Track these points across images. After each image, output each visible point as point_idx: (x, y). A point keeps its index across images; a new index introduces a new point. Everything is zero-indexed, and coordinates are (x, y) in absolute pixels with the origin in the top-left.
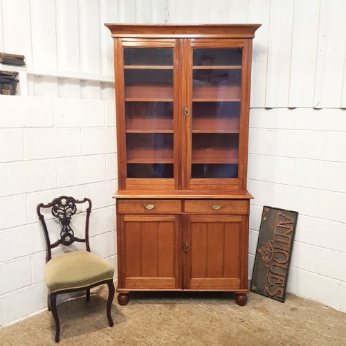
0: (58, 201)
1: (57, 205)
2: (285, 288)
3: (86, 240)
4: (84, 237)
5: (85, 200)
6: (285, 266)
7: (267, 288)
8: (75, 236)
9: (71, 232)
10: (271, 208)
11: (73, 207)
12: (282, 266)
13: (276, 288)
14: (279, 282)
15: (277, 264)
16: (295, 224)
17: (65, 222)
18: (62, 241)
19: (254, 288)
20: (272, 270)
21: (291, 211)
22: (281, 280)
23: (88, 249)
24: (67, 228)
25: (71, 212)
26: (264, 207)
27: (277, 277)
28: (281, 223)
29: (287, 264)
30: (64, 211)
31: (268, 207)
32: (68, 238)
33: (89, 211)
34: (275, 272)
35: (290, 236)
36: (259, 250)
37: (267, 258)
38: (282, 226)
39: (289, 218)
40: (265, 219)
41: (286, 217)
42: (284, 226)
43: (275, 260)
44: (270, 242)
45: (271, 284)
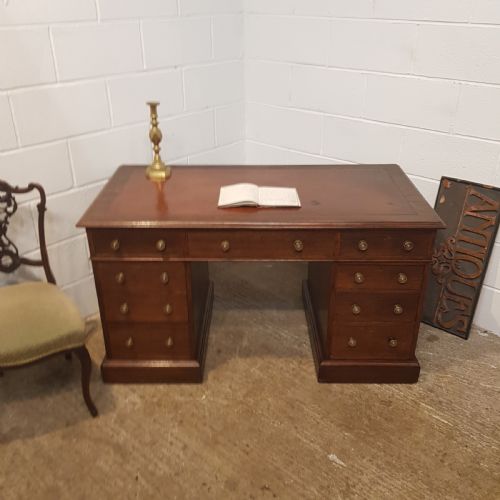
6: (475, 283)
7: (439, 315)
10: (455, 180)
12: (469, 282)
14: (462, 307)
15: (460, 279)
20: (450, 289)
21: (494, 189)
26: (443, 179)
28: (474, 209)
29: (479, 280)
31: (449, 179)
34: (455, 291)
37: (442, 268)
38: (475, 214)
39: (491, 201)
40: (442, 200)
41: (486, 198)
42: (479, 215)
43: (457, 271)
44: (449, 243)
45: (447, 310)
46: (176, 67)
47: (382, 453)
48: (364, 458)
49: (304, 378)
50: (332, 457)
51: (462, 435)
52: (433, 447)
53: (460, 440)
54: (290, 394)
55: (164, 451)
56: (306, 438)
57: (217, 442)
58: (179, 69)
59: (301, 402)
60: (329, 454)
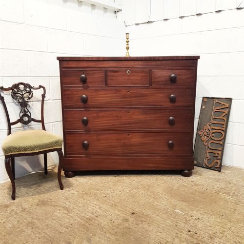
0: (16, 86)
1: (15, 90)
2: (221, 159)
3: (42, 121)
4: (40, 119)
5: (40, 87)
6: (221, 143)
7: (206, 161)
8: (32, 117)
9: (28, 113)
10: (209, 98)
11: (30, 92)
12: (219, 142)
13: (213, 161)
14: (216, 155)
15: (214, 141)
16: (229, 108)
17: (24, 105)
18: (21, 120)
20: (210, 147)
21: (226, 99)
22: (218, 154)
23: (44, 128)
24: (25, 110)
25: (28, 97)
26: (203, 98)
27: (214, 151)
28: (218, 108)
29: (223, 141)
30: (22, 95)
31: (206, 98)
32: (26, 119)
33: (43, 96)
34: (213, 148)
35: (225, 119)
37: (205, 138)
39: (225, 104)
40: (203, 107)
41: (222, 103)
42: (220, 111)
43: (213, 138)
44: (208, 125)
45: (210, 158)
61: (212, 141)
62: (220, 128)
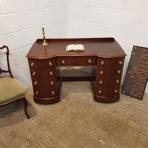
6: (145, 82)
7: (132, 92)
10: (138, 47)
12: (143, 81)
13: (137, 93)
14: (140, 90)
15: (140, 80)
19: (124, 92)
26: (134, 46)
27: (139, 87)
28: (145, 56)
29: (146, 80)
31: (136, 46)
34: (137, 84)
36: (128, 72)
37: (133, 76)
38: (145, 58)
40: (134, 54)
42: (146, 58)
43: (139, 77)
44: (136, 68)
45: (135, 91)
46: (44, 8)
47: (118, 139)
48: (112, 141)
49: (90, 113)
50: (101, 141)
51: (144, 131)
52: (134, 136)
53: (143, 133)
54: (86, 119)
55: (44, 141)
56: (92, 134)
57: (62, 137)
58: (45, 9)
59: (89, 121)
60: (100, 140)
61: (138, 79)
62: (145, 71)
